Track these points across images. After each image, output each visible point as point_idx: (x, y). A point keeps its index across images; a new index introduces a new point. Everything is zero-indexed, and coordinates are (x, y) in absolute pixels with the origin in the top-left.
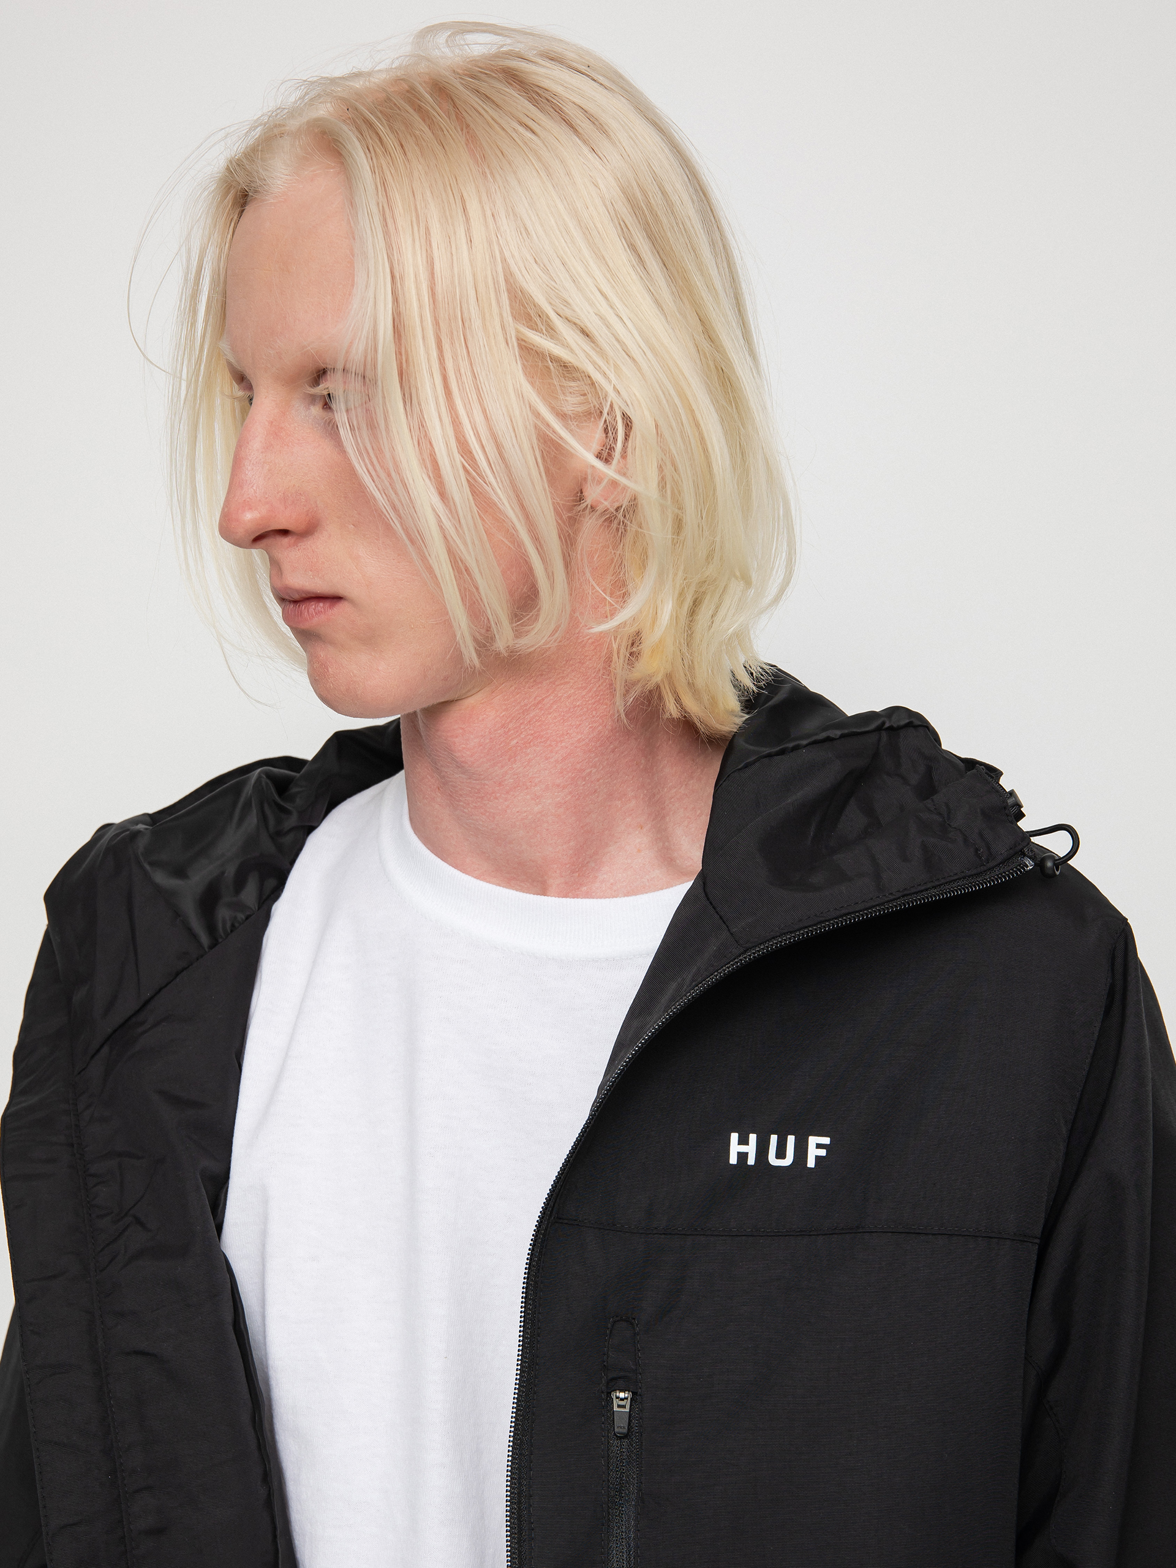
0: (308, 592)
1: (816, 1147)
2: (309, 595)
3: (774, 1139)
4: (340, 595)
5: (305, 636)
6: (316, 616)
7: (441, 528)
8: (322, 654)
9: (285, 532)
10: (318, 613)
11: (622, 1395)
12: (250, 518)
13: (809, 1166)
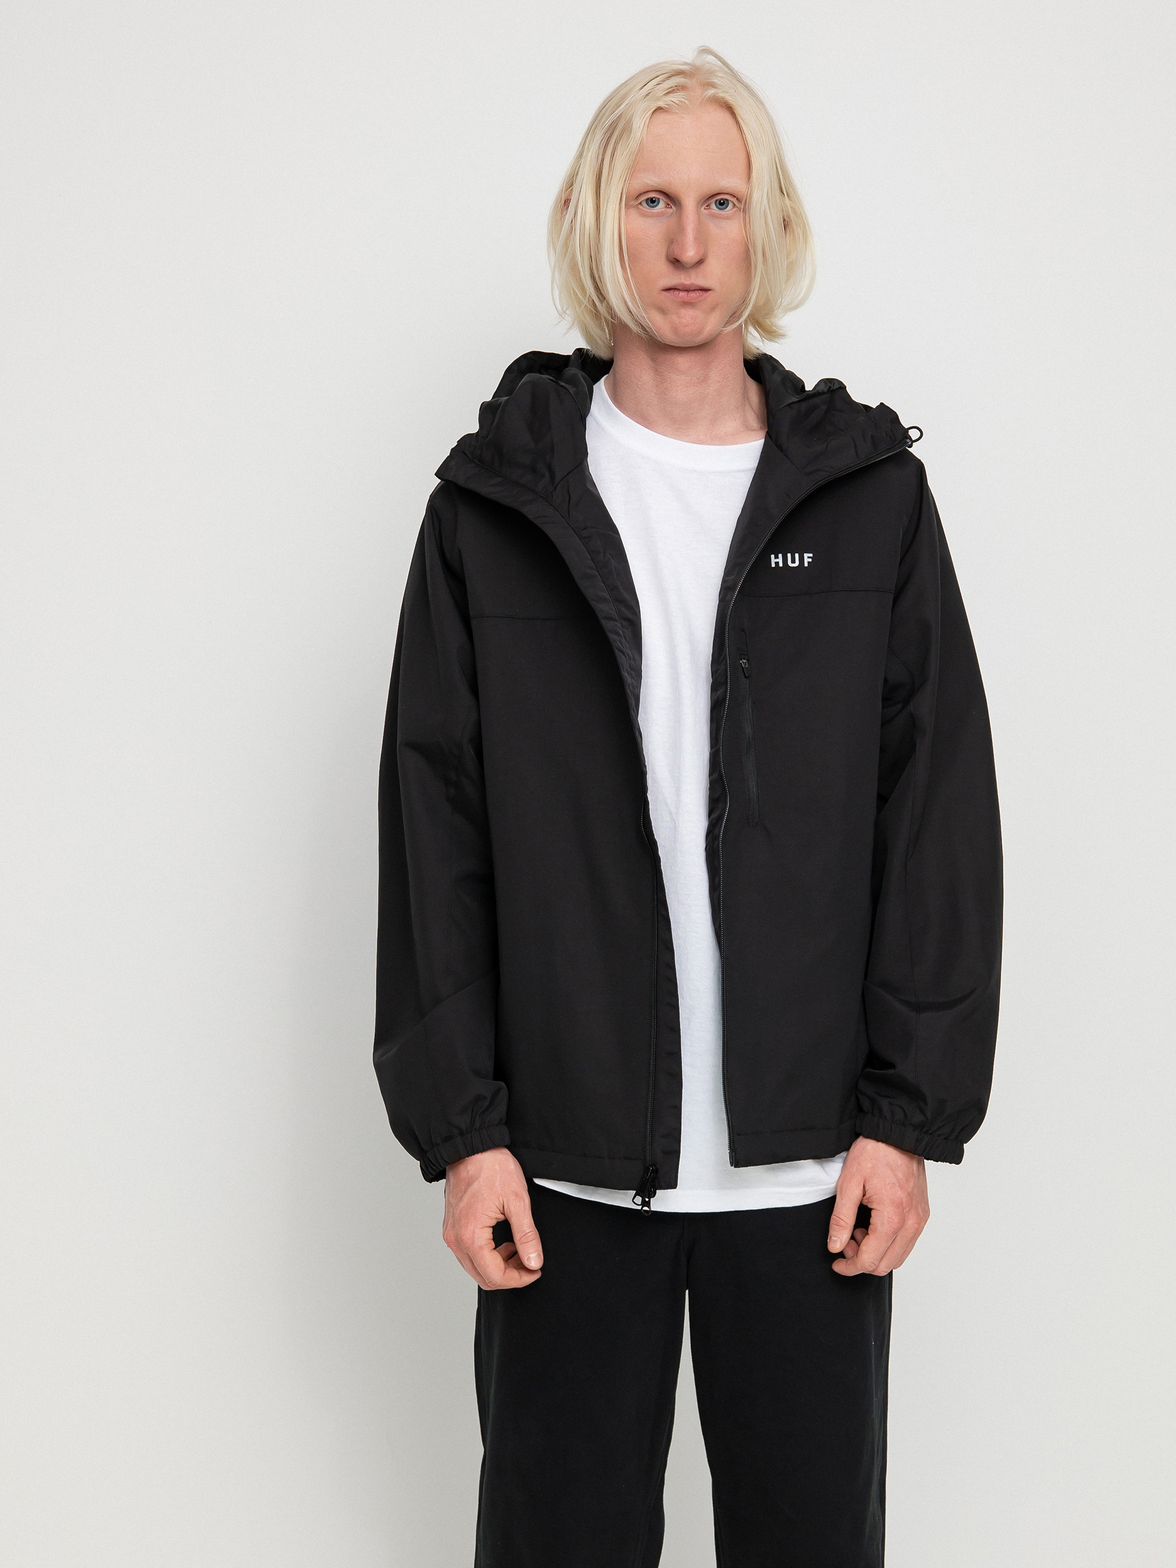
11: (744, 661)
13: (805, 565)
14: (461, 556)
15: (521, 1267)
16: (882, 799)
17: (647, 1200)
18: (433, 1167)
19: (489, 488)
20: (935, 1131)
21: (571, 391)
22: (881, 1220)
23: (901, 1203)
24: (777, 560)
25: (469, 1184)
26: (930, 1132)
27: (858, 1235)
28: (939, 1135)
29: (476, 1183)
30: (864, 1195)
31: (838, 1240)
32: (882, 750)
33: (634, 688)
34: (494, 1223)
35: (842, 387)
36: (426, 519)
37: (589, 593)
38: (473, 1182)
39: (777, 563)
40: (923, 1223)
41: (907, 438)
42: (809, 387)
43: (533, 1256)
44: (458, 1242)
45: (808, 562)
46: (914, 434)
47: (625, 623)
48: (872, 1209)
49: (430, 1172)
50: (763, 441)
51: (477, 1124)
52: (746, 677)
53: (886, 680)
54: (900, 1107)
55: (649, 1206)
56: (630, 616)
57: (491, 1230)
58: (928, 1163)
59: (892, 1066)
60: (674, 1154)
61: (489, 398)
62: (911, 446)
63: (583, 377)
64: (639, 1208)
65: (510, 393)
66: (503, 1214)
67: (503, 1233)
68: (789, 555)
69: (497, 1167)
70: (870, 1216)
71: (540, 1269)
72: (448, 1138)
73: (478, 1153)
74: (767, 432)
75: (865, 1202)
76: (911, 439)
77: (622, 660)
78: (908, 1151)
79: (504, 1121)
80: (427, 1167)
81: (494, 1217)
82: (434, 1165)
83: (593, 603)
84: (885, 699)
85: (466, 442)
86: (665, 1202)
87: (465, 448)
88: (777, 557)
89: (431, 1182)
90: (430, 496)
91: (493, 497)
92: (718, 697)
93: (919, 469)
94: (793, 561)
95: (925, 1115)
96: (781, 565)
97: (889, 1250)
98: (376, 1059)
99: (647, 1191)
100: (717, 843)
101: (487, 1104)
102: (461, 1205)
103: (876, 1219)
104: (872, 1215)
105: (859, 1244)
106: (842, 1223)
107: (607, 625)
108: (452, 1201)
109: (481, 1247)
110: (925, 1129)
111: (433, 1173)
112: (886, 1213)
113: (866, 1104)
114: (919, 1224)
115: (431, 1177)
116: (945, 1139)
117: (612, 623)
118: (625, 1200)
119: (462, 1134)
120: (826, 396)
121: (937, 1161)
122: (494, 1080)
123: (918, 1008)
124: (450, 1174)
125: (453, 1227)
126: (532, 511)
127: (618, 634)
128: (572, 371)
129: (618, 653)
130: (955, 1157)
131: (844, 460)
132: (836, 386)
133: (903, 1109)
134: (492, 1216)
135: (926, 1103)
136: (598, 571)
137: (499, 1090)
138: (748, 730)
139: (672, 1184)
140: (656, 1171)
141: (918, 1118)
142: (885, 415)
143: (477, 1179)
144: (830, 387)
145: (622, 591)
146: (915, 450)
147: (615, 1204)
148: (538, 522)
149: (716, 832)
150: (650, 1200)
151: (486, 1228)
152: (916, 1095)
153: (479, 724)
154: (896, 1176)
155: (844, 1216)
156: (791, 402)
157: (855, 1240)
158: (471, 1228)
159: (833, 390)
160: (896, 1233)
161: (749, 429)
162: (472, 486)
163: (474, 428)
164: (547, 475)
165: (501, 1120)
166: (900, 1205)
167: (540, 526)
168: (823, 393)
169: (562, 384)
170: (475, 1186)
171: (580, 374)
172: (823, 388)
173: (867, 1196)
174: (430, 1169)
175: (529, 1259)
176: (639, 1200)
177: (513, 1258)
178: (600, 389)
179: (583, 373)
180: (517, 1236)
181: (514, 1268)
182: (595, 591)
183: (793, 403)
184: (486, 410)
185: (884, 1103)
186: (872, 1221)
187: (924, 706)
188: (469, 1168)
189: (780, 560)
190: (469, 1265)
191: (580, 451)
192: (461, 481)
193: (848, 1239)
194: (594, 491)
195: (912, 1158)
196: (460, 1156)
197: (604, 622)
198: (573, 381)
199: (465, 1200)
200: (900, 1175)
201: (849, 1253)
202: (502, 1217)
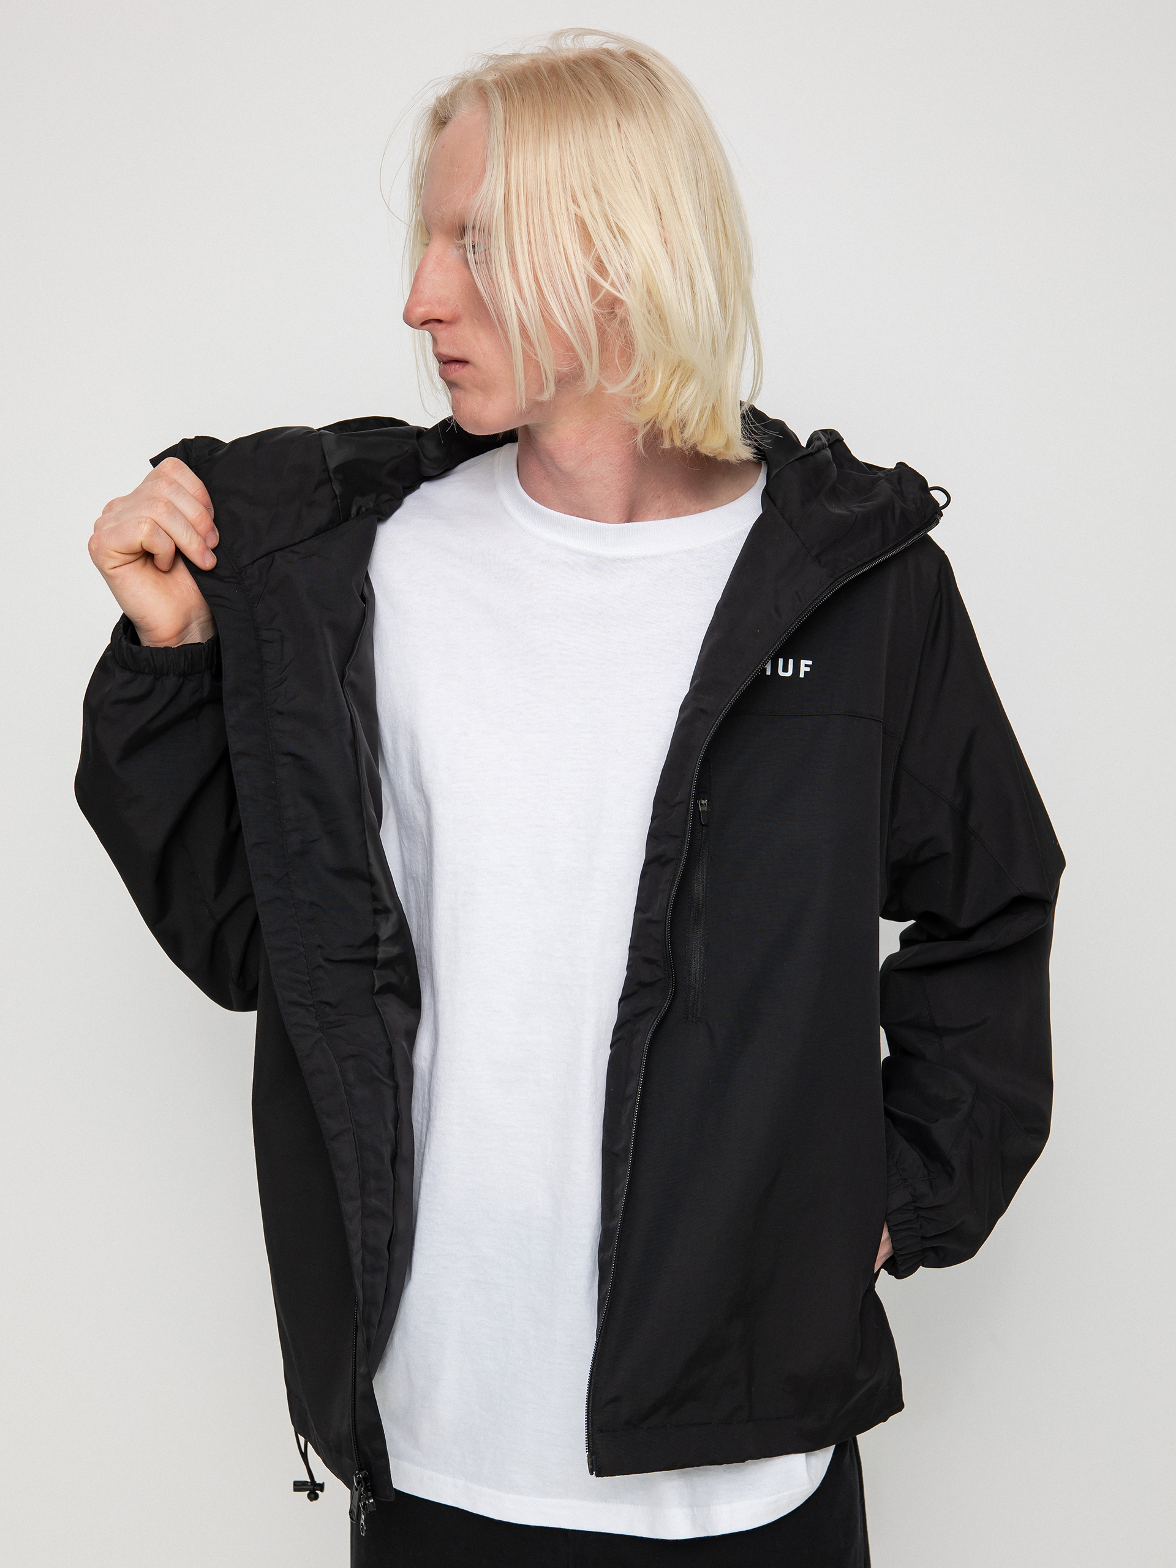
0: (450, 357)
1: (805, 666)
2: (451, 359)
3: (781, 661)
4: (467, 360)
5: (451, 385)
6: (458, 373)
7: (518, 309)
8: (457, 395)
9: (439, 321)
10: (455, 371)
11: (703, 802)
12: (421, 311)
13: (800, 676)
35: (841, 441)
45: (806, 672)
159: (830, 444)
168: (822, 448)
172: (819, 441)
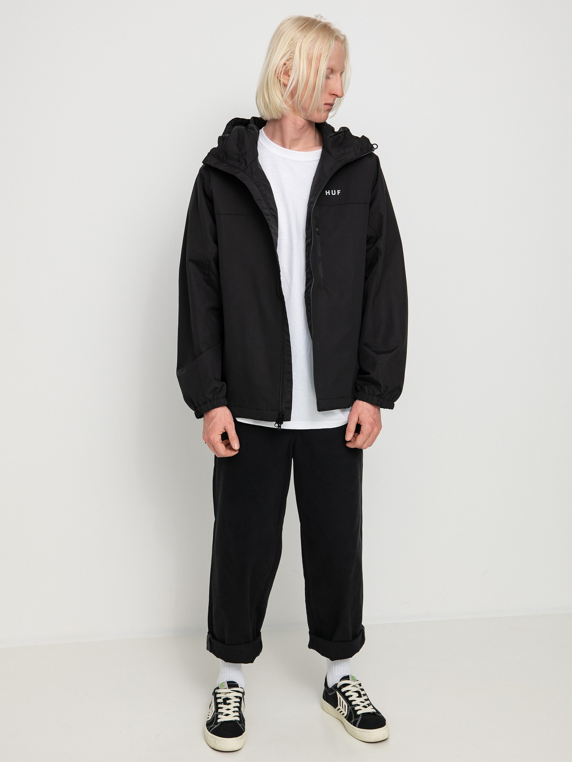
14: (212, 191)
15: (232, 449)
16: (366, 278)
17: (280, 425)
18: (200, 413)
19: (223, 167)
20: (384, 398)
21: (252, 133)
22: (365, 429)
23: (372, 423)
24: (328, 193)
25: (212, 419)
26: (383, 397)
27: (356, 436)
28: (385, 399)
29: (215, 419)
30: (358, 420)
31: (349, 436)
32: (366, 261)
33: (276, 240)
34: (221, 433)
35: (348, 130)
36: (198, 178)
37: (260, 206)
38: (214, 418)
39: (328, 194)
40: (380, 430)
41: (373, 148)
42: (336, 130)
43: (236, 445)
44: (209, 440)
45: (339, 193)
46: (375, 146)
47: (273, 217)
48: (361, 425)
49: (198, 415)
50: (321, 150)
51: (216, 397)
52: (318, 235)
53: (367, 235)
54: (372, 389)
55: (280, 427)
56: (275, 214)
57: (221, 435)
58: (381, 409)
59: (369, 374)
60: (290, 408)
61: (221, 135)
62: (374, 151)
63: (256, 127)
64: (277, 428)
65: (229, 133)
66: (225, 430)
67: (225, 436)
68: (332, 191)
69: (223, 413)
70: (361, 428)
71: (238, 450)
72: (205, 403)
73: (216, 408)
74: (323, 146)
75: (359, 423)
76: (374, 148)
77: (272, 230)
78: (375, 405)
79: (225, 396)
80: (197, 413)
81: (222, 431)
82: (199, 412)
83: (262, 210)
84: (367, 242)
85: (213, 150)
86: (286, 425)
87: (213, 153)
88: (328, 192)
89: (198, 419)
90: (200, 170)
91: (224, 171)
92: (309, 242)
93: (377, 158)
94: (334, 193)
95: (380, 391)
96: (329, 194)
97: (367, 441)
98: (178, 375)
99: (280, 422)
100: (309, 295)
101: (219, 391)
102: (210, 427)
103: (363, 429)
104: (362, 427)
105: (356, 438)
106: (350, 430)
107: (267, 217)
108: (206, 425)
109: (217, 442)
110: (380, 397)
111: (199, 415)
112: (366, 427)
113: (359, 388)
114: (378, 431)
115: (199, 417)
116: (388, 400)
117: (269, 216)
118: (272, 425)
119: (210, 401)
120: (343, 133)
121: (385, 408)
122: (221, 381)
123: (378, 353)
124: (205, 416)
125: (207, 434)
126: (240, 176)
127: (270, 221)
128: (252, 125)
129: (270, 228)
130: (391, 407)
131: (351, 156)
132: (346, 130)
133: (373, 390)
134: (221, 431)
135: (381, 387)
136: (263, 198)
137: (223, 385)
138: (319, 254)
139: (289, 420)
140: (283, 415)
141: (378, 393)
142: (365, 140)
143: (215, 417)
144: (344, 130)
145: (271, 205)
146: (375, 152)
147: (267, 427)
148: (241, 180)
149: (309, 291)
150: (281, 425)
151: (219, 435)
152: (377, 384)
153: (218, 253)
154: (370, 413)
155: (352, 428)
156: (331, 135)
157: (355, 437)
158: (213, 435)
159: (345, 131)
160: (370, 434)
161: (316, 146)
162: (216, 166)
163: (216, 145)
164: (244, 163)
165: (224, 396)
166: (371, 424)
167: (242, 181)
168: (342, 132)
169: (249, 130)
170: (215, 420)
171: (255, 126)
172: (342, 130)
173: (360, 420)
174: (198, 414)
175: (234, 446)
176: (277, 425)
177: (228, 446)
178: (262, 132)
179: (256, 126)
180: (230, 438)
181: (229, 449)
182: (262, 205)
183: (332, 136)
184: (221, 139)
185: (366, 388)
186: (361, 429)
187: (381, 244)
188: (212, 413)
189: (329, 192)
190: (213, 448)
191: (256, 154)
192: (212, 165)
193: (353, 436)
194: (260, 168)
195: (376, 407)
196: (209, 410)
197: (265, 216)
198: (252, 129)
199: (211, 425)
200: (372, 413)
201: (353, 441)
202: (224, 431)
